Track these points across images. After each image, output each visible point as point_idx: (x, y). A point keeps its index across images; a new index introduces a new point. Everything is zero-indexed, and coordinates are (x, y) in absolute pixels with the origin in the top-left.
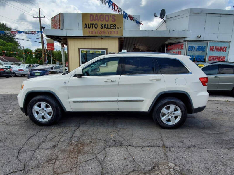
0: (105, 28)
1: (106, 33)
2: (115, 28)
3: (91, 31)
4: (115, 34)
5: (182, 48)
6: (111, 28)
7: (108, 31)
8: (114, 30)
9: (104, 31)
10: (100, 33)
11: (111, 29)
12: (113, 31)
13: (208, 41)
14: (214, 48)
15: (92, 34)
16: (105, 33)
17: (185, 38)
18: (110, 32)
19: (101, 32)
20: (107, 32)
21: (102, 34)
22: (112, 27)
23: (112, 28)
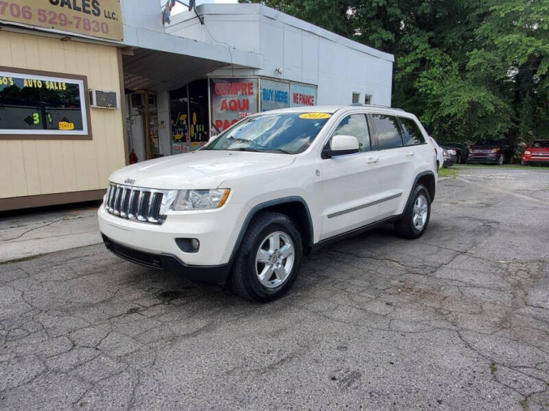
0: (66, 6)
1: (71, 23)
2: (96, 12)
3: (12, 5)
4: (98, 31)
5: (252, 93)
6: (84, 8)
7: (75, 17)
8: (95, 18)
9: (60, 15)
10: (49, 17)
11: (85, 11)
12: (93, 22)
13: (291, 81)
14: (298, 97)
15: (17, 16)
16: (65, 22)
17: (254, 69)
18: (81, 24)
19: (52, 15)
20: (75, 22)
21: (56, 23)
22: (88, 6)
23: (87, 8)
